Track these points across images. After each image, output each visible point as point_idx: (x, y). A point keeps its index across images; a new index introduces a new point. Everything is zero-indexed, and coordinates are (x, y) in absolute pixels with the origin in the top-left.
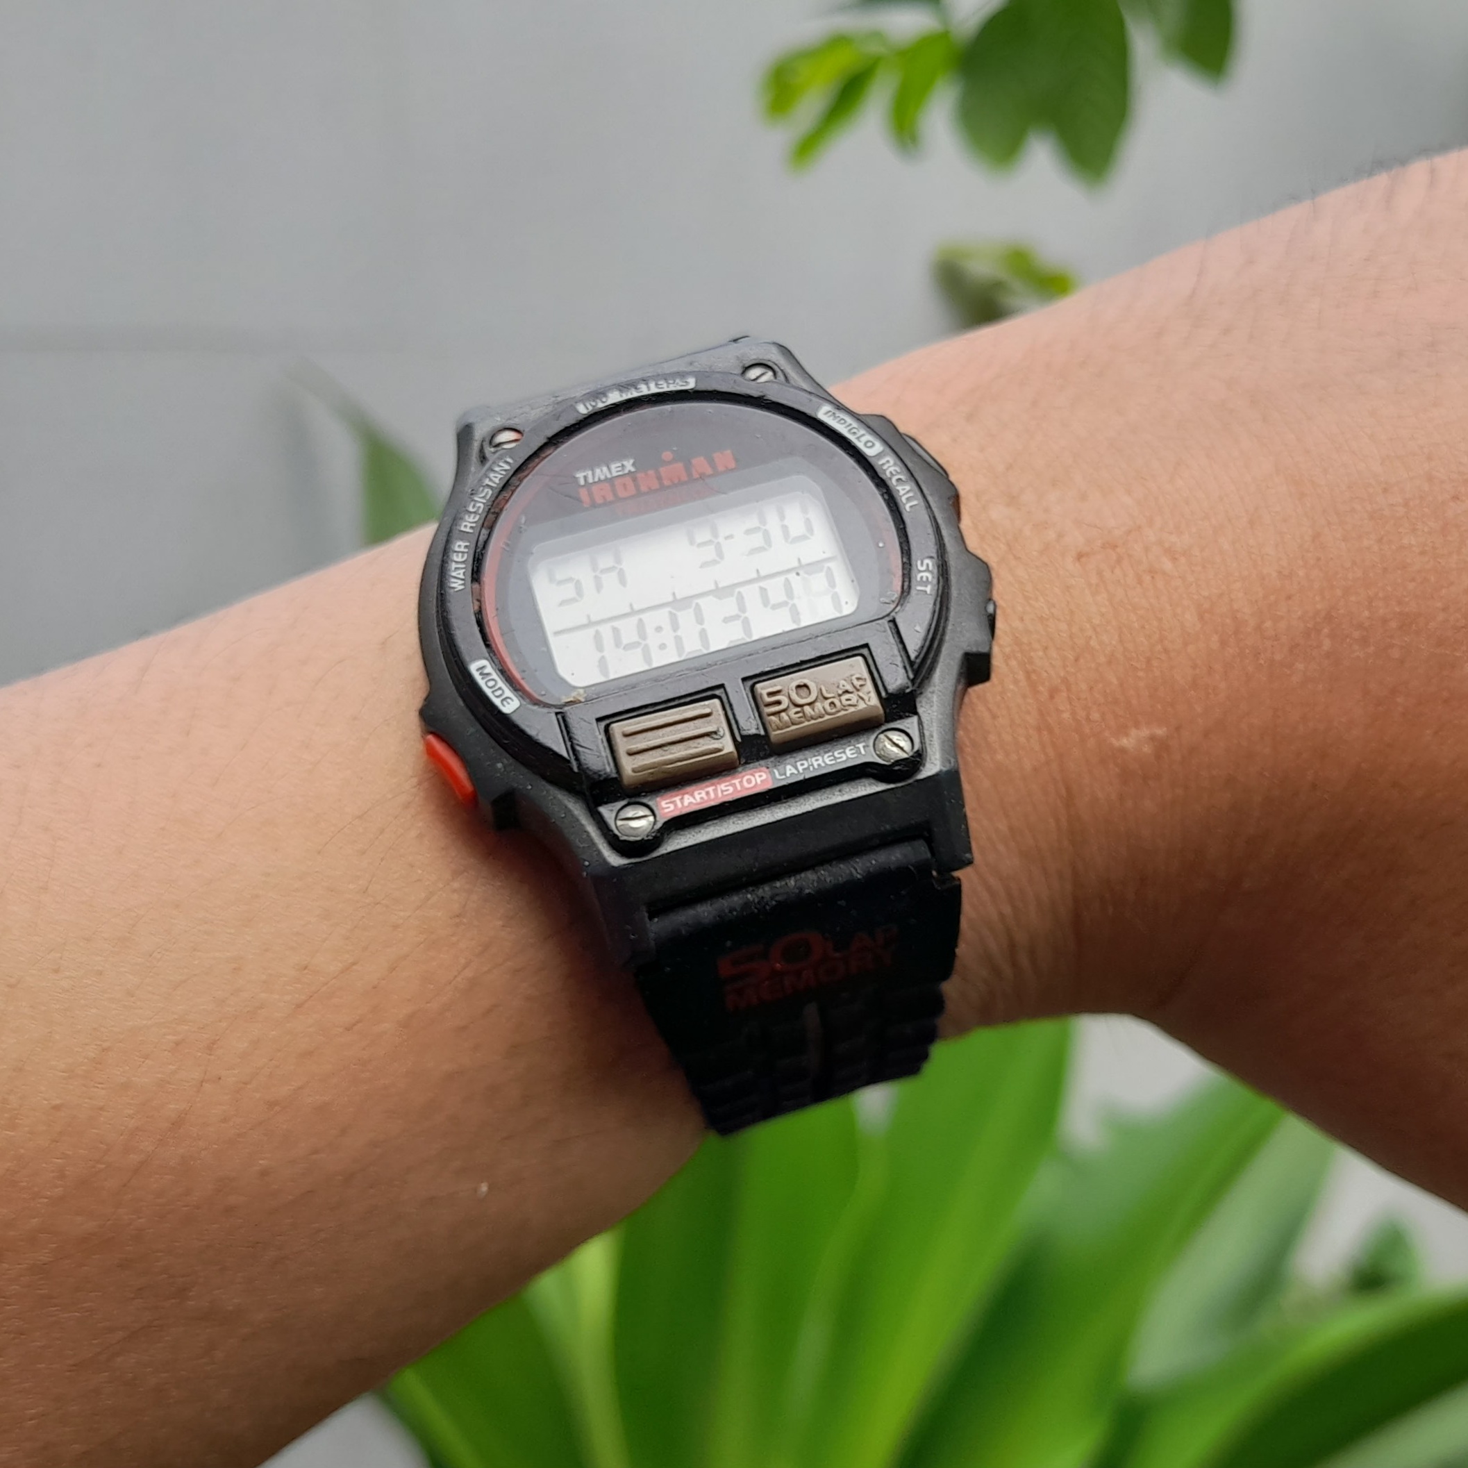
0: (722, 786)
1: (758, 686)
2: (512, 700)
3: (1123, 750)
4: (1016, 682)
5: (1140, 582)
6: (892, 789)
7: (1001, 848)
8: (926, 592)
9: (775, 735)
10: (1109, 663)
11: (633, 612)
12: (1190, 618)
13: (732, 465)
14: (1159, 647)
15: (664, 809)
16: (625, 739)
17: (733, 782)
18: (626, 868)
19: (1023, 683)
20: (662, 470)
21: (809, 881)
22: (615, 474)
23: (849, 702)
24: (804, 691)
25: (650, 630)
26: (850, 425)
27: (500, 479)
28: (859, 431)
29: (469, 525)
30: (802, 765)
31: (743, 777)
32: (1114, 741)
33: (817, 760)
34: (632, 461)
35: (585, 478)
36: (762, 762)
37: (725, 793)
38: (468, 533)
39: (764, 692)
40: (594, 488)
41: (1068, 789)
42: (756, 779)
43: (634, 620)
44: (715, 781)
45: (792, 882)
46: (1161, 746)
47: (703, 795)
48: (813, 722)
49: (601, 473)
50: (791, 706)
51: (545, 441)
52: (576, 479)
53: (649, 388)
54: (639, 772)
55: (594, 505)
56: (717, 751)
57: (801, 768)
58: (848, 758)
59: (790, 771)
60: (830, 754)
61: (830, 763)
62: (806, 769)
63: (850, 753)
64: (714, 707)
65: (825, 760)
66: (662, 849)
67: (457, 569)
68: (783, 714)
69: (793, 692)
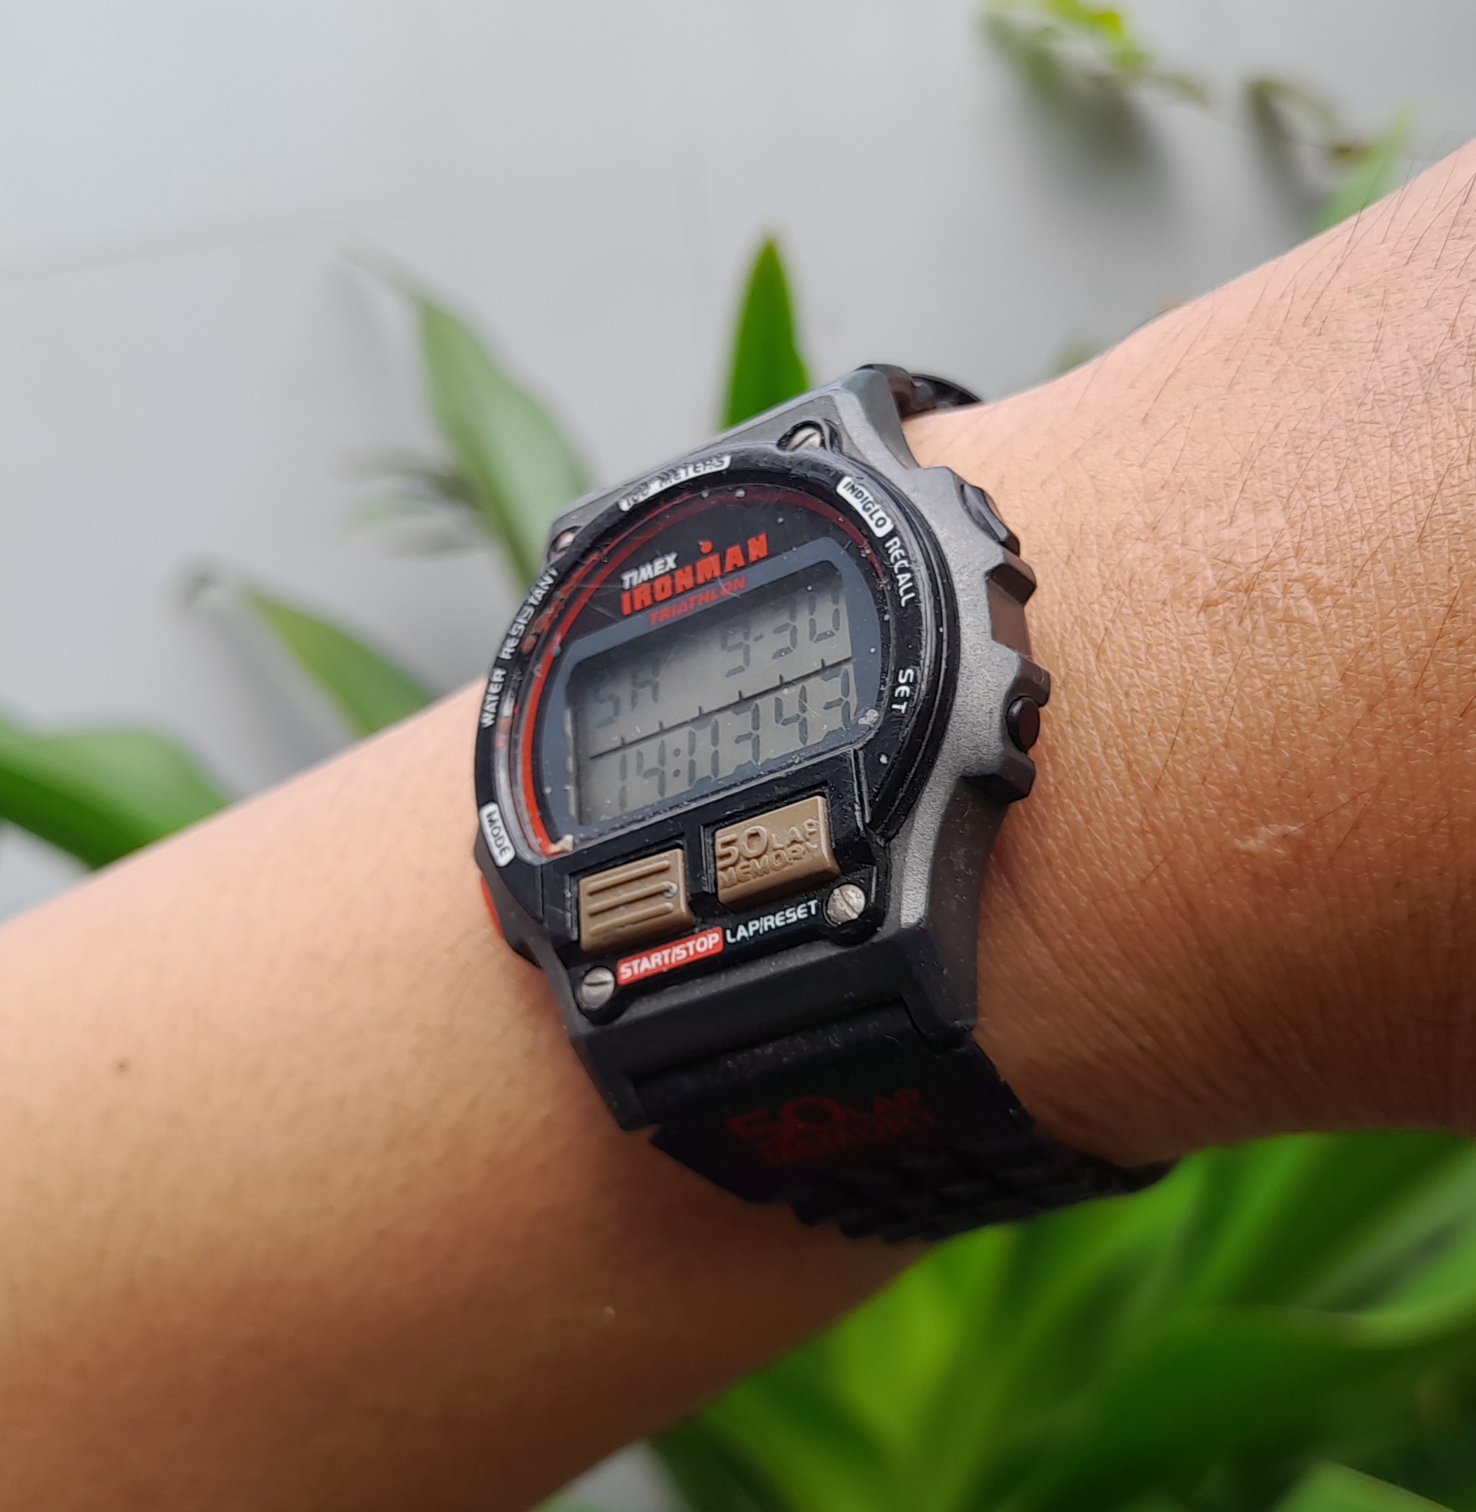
1: (718, 833)
3: (1251, 855)
4: (1115, 775)
5: (1272, 634)
6: (849, 953)
7: (1116, 973)
9: (724, 893)
10: (1226, 745)
12: (1330, 679)
14: (1289, 722)
16: (590, 898)
19: (1125, 775)
23: (795, 854)
24: (755, 841)
26: (867, 498)
27: (544, 595)
28: (874, 506)
29: (509, 651)
32: (1238, 843)
33: (769, 920)
34: (674, 556)
36: (714, 921)
38: (505, 659)
39: (721, 842)
40: (636, 592)
41: (1189, 904)
45: (770, 1050)
46: (1299, 847)
48: (759, 879)
49: (646, 572)
50: (741, 859)
51: (587, 548)
53: (687, 474)
54: (596, 935)
56: (668, 912)
57: (751, 930)
58: (798, 918)
59: (742, 932)
60: (782, 913)
61: (779, 924)
62: (756, 932)
63: (800, 913)
64: (675, 859)
65: (776, 921)
66: (626, 1017)
67: (491, 702)
68: (731, 869)
69: (744, 842)
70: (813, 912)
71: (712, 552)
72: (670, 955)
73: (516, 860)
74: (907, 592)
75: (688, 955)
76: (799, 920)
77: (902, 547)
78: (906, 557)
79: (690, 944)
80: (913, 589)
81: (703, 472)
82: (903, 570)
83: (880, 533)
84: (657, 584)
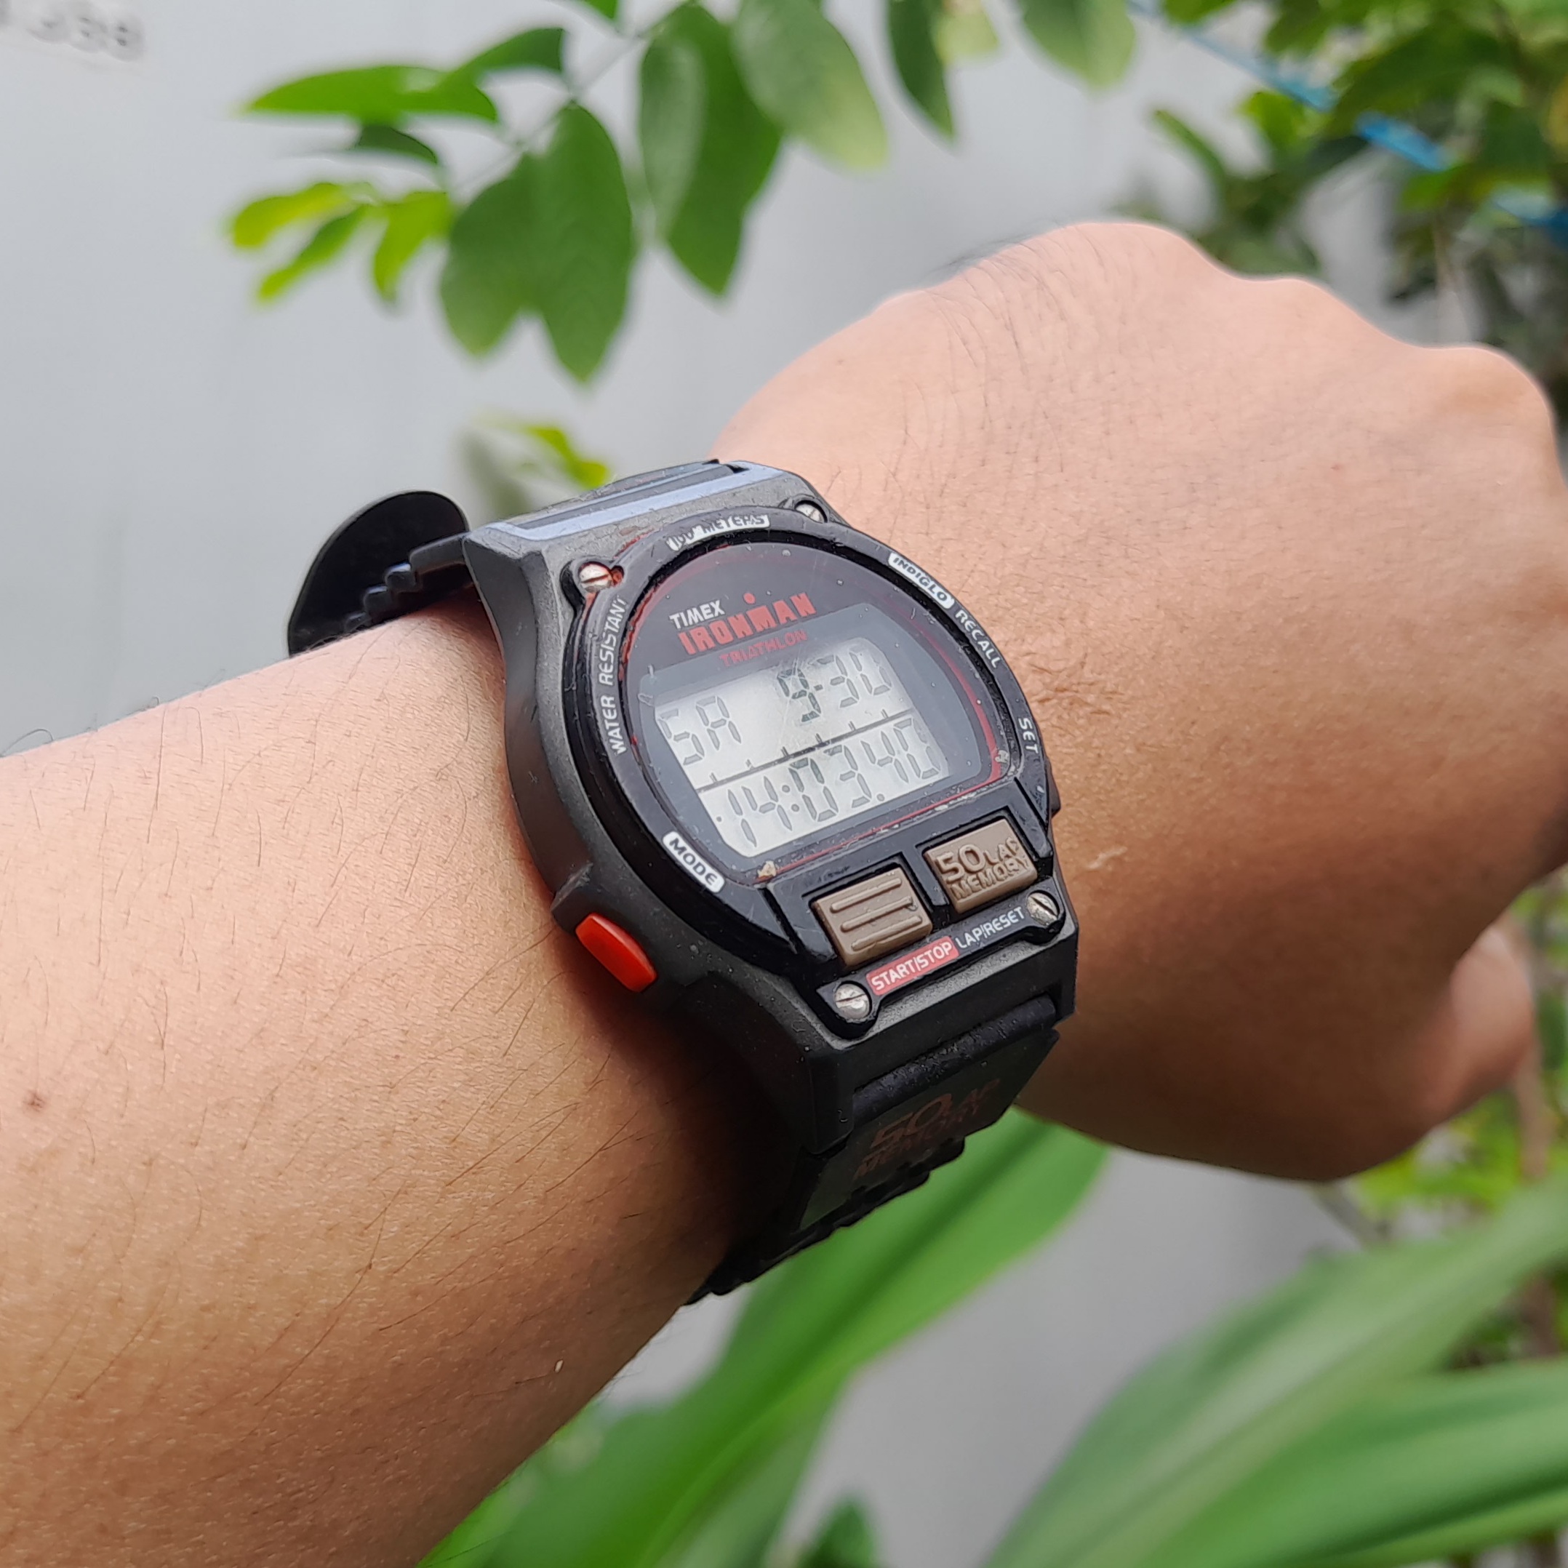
0: (918, 960)
1: (929, 852)
2: (716, 877)
6: (1044, 951)
8: (1034, 751)
9: (961, 903)
11: (754, 769)
15: (876, 986)
16: (835, 916)
17: (926, 953)
18: (848, 1052)
21: (966, 1046)
23: (1011, 868)
24: (972, 857)
25: (778, 790)
27: (620, 623)
29: (607, 677)
30: (977, 932)
31: (933, 947)
33: (988, 927)
35: (680, 619)
36: (944, 931)
37: (923, 966)
38: (606, 685)
39: (940, 859)
42: (942, 951)
43: (759, 777)
44: (910, 954)
47: (905, 969)
48: (988, 889)
49: (694, 616)
50: (967, 874)
51: (647, 582)
52: (674, 622)
54: (859, 949)
56: (913, 925)
57: (977, 936)
58: (1012, 923)
59: (969, 939)
60: (996, 920)
61: (998, 929)
62: (982, 936)
63: (1012, 919)
64: (896, 877)
65: (994, 927)
66: (872, 1032)
67: (612, 728)
68: (963, 882)
69: (964, 859)
70: (1021, 917)
72: (913, 964)
74: (992, 656)
82: (981, 638)
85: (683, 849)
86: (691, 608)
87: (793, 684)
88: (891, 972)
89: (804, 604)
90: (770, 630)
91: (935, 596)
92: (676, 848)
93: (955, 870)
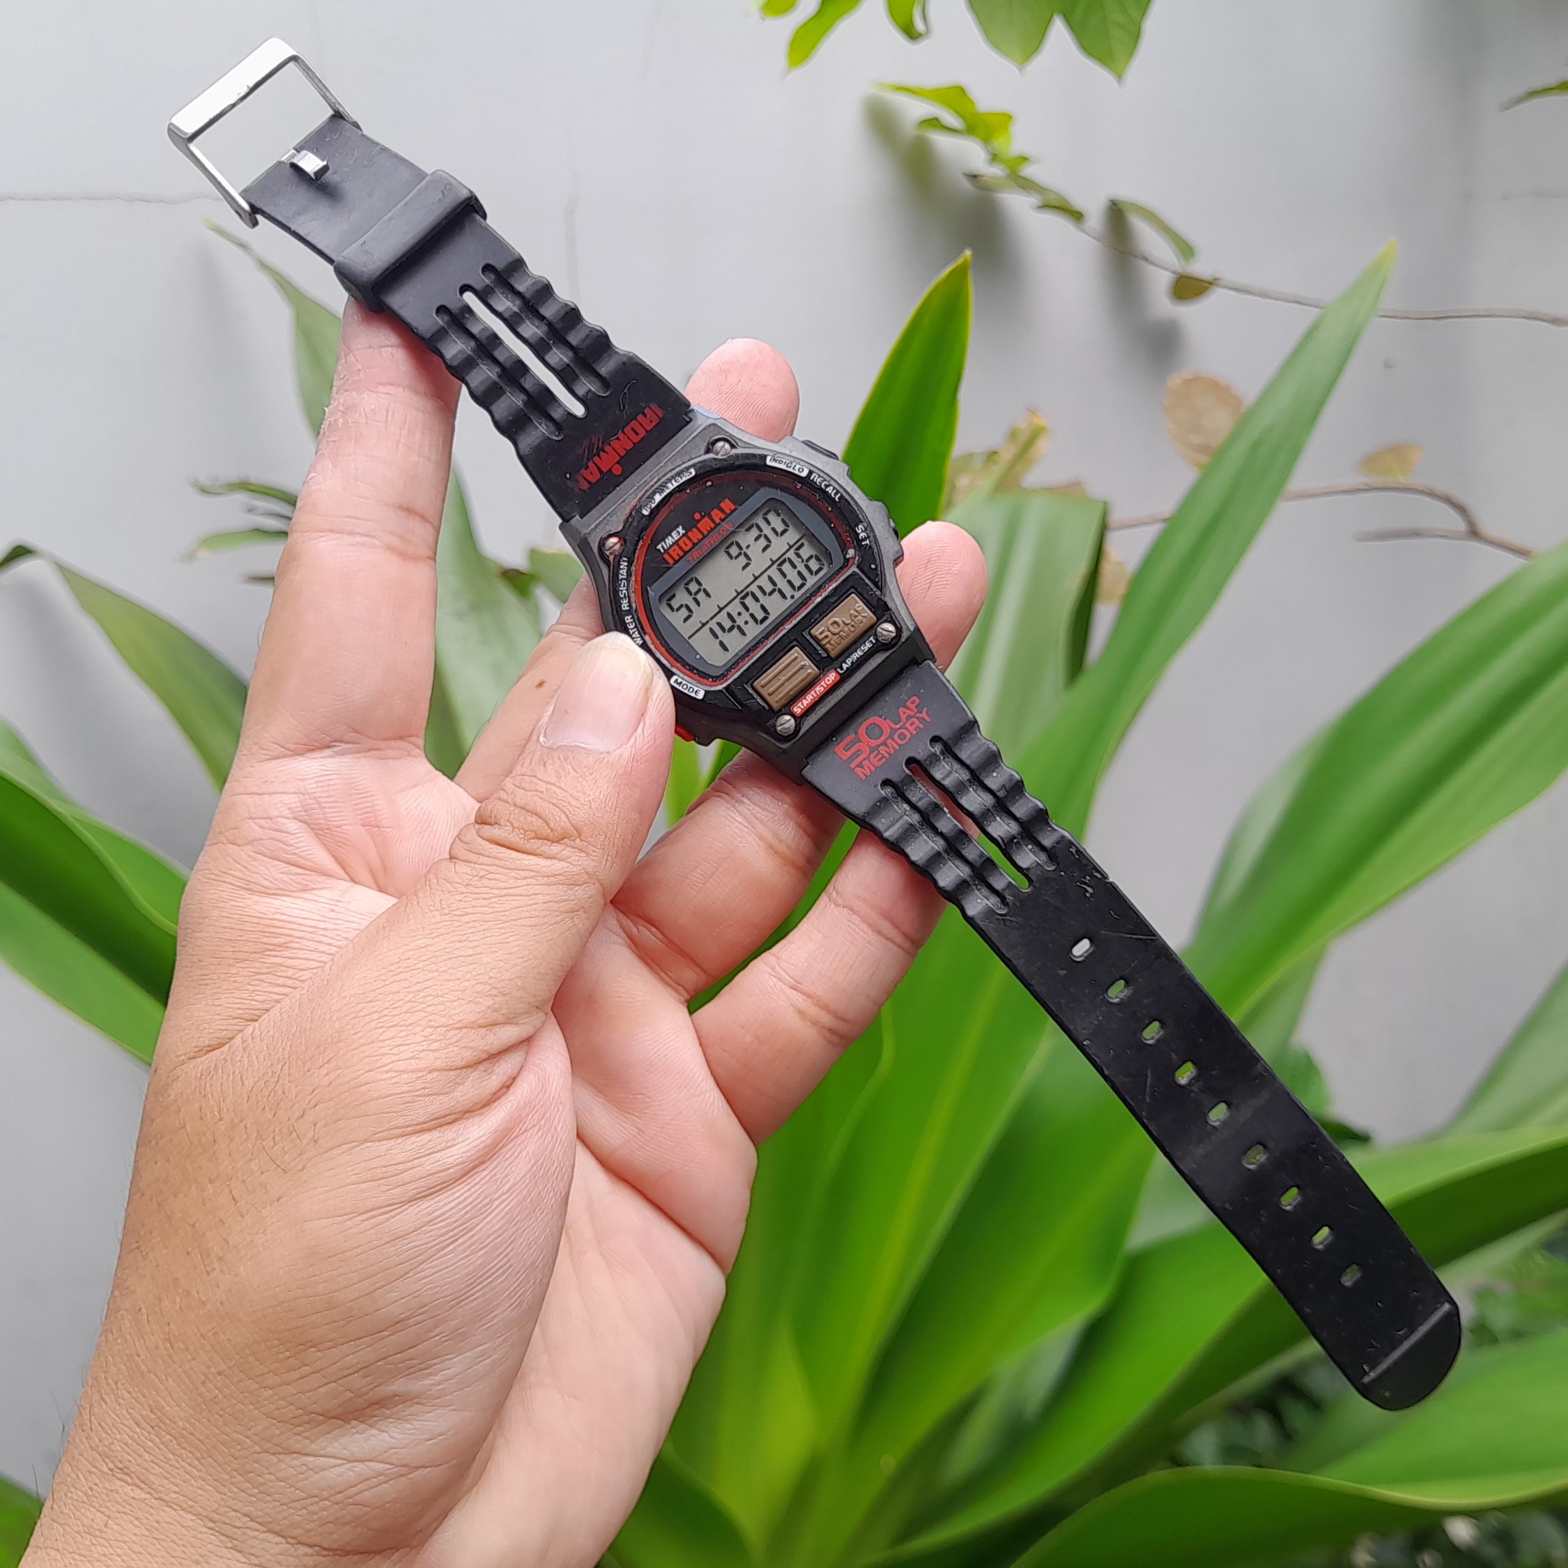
1: (811, 631)
6: (894, 651)
9: (833, 654)
11: (721, 609)
13: (733, 507)
16: (765, 687)
18: (791, 747)
20: (699, 525)
22: (676, 539)
23: (859, 621)
24: (835, 625)
25: (735, 615)
27: (627, 572)
29: (625, 605)
33: (855, 656)
34: (681, 527)
35: (663, 547)
36: (828, 669)
38: (626, 610)
39: (817, 633)
40: (670, 551)
42: (832, 677)
43: (724, 613)
48: (847, 639)
49: (669, 541)
50: (834, 636)
51: (637, 539)
52: (659, 550)
54: (779, 702)
55: (676, 562)
56: (810, 674)
57: (848, 663)
59: (845, 666)
60: (859, 649)
61: (861, 654)
62: (852, 663)
63: (868, 645)
64: (796, 652)
65: (859, 653)
66: (803, 731)
67: (633, 633)
68: (832, 642)
69: (831, 629)
70: (874, 641)
71: (702, 517)
72: (815, 692)
73: (707, 693)
74: (836, 494)
75: (825, 688)
76: (869, 649)
77: (819, 476)
78: (825, 480)
79: (823, 683)
80: (838, 492)
81: (681, 481)
82: (827, 486)
83: (804, 474)
84: (681, 543)
85: (681, 683)
86: (666, 537)
87: (734, 551)
88: (804, 701)
89: (727, 505)
90: (712, 530)
91: (796, 472)
92: (678, 683)
93: (827, 637)
